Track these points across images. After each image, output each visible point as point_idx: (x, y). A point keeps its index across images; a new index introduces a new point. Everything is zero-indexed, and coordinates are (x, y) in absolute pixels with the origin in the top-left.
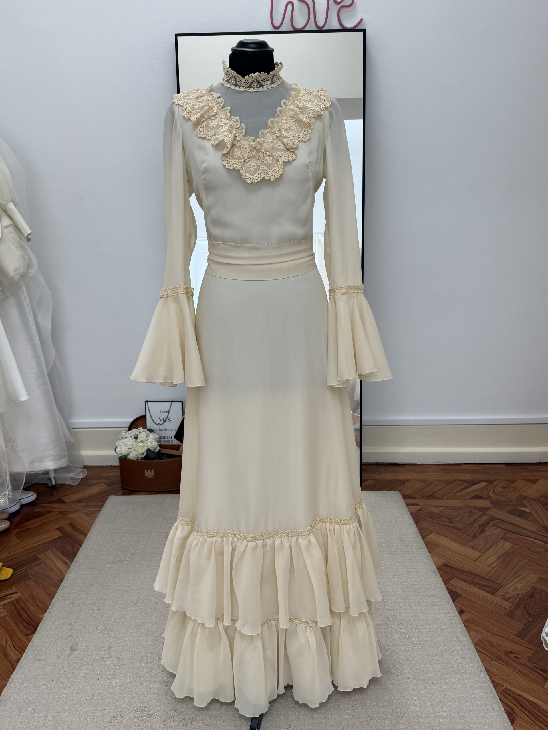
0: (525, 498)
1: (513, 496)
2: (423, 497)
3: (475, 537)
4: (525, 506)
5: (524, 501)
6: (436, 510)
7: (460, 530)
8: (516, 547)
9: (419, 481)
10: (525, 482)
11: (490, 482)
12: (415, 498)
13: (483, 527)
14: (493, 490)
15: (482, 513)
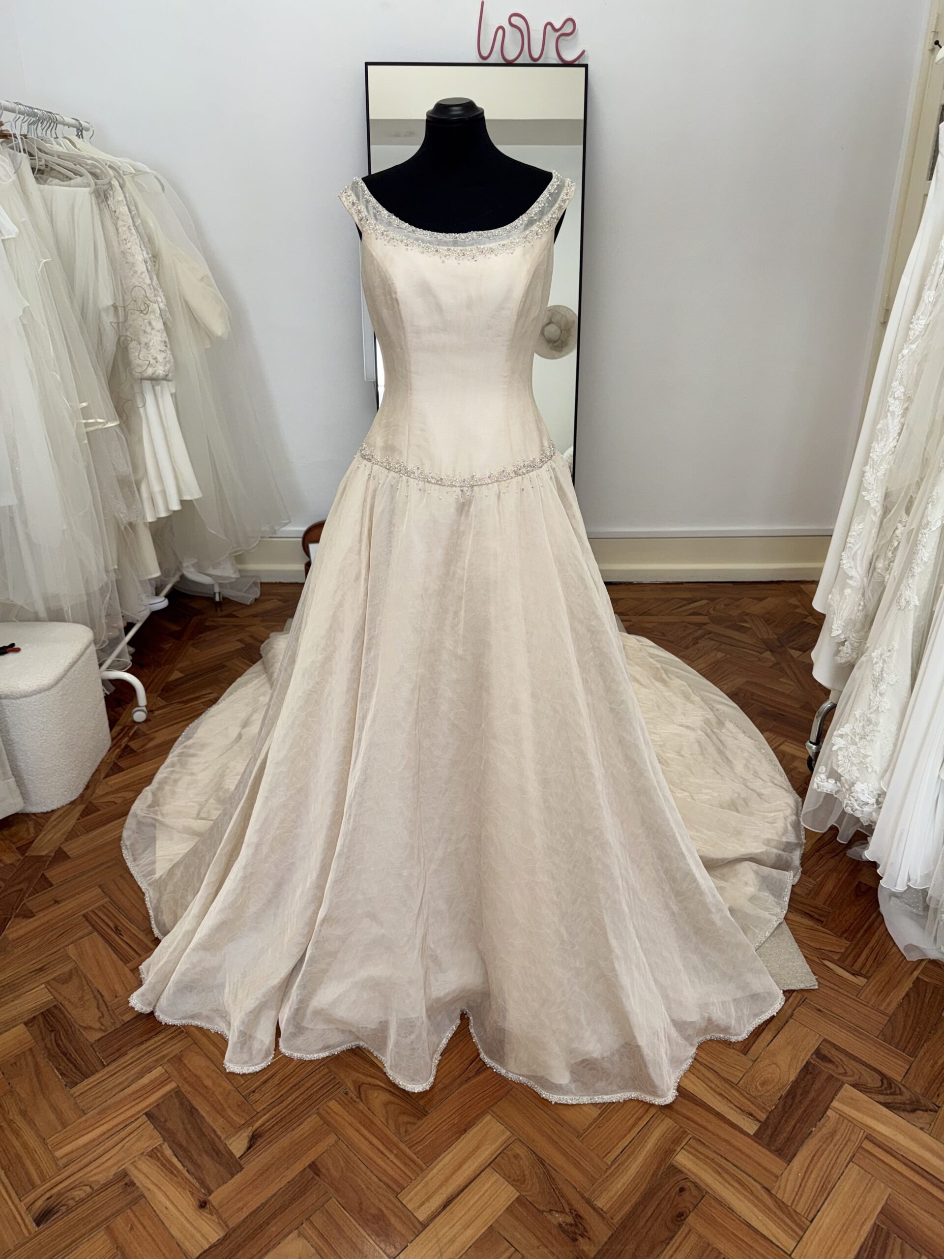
0: (748, 614)
1: (735, 613)
2: (636, 614)
3: (687, 648)
4: (746, 622)
5: (746, 618)
6: (650, 626)
7: (672, 642)
8: (729, 656)
9: (634, 599)
10: (750, 600)
11: (712, 600)
12: (628, 615)
13: (696, 641)
14: (714, 608)
15: (698, 628)
